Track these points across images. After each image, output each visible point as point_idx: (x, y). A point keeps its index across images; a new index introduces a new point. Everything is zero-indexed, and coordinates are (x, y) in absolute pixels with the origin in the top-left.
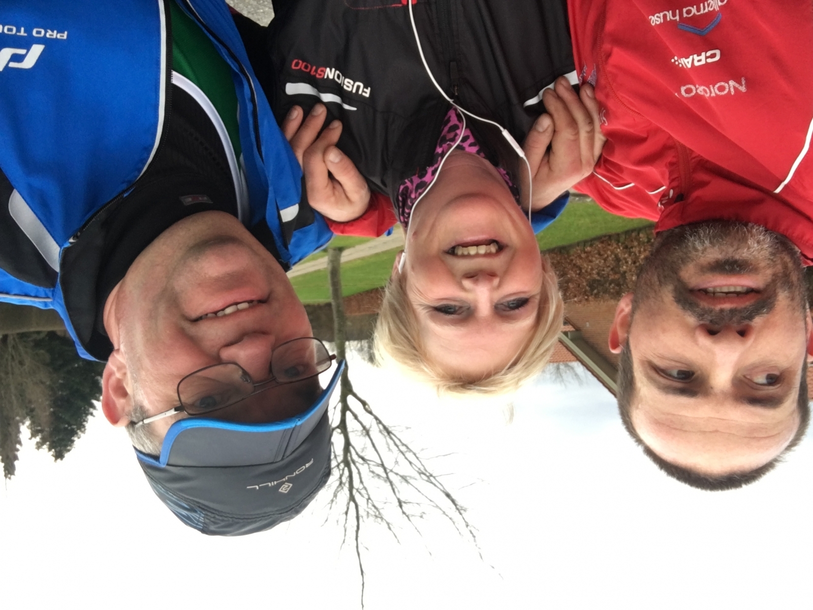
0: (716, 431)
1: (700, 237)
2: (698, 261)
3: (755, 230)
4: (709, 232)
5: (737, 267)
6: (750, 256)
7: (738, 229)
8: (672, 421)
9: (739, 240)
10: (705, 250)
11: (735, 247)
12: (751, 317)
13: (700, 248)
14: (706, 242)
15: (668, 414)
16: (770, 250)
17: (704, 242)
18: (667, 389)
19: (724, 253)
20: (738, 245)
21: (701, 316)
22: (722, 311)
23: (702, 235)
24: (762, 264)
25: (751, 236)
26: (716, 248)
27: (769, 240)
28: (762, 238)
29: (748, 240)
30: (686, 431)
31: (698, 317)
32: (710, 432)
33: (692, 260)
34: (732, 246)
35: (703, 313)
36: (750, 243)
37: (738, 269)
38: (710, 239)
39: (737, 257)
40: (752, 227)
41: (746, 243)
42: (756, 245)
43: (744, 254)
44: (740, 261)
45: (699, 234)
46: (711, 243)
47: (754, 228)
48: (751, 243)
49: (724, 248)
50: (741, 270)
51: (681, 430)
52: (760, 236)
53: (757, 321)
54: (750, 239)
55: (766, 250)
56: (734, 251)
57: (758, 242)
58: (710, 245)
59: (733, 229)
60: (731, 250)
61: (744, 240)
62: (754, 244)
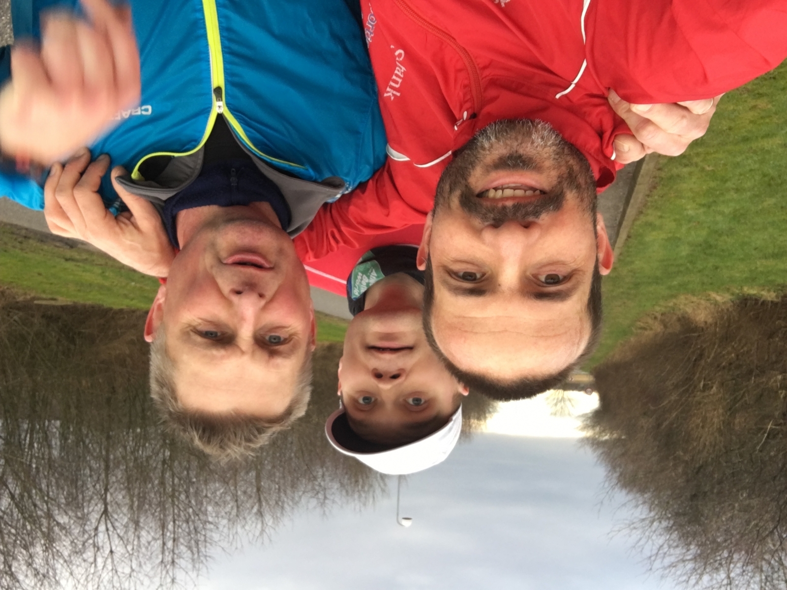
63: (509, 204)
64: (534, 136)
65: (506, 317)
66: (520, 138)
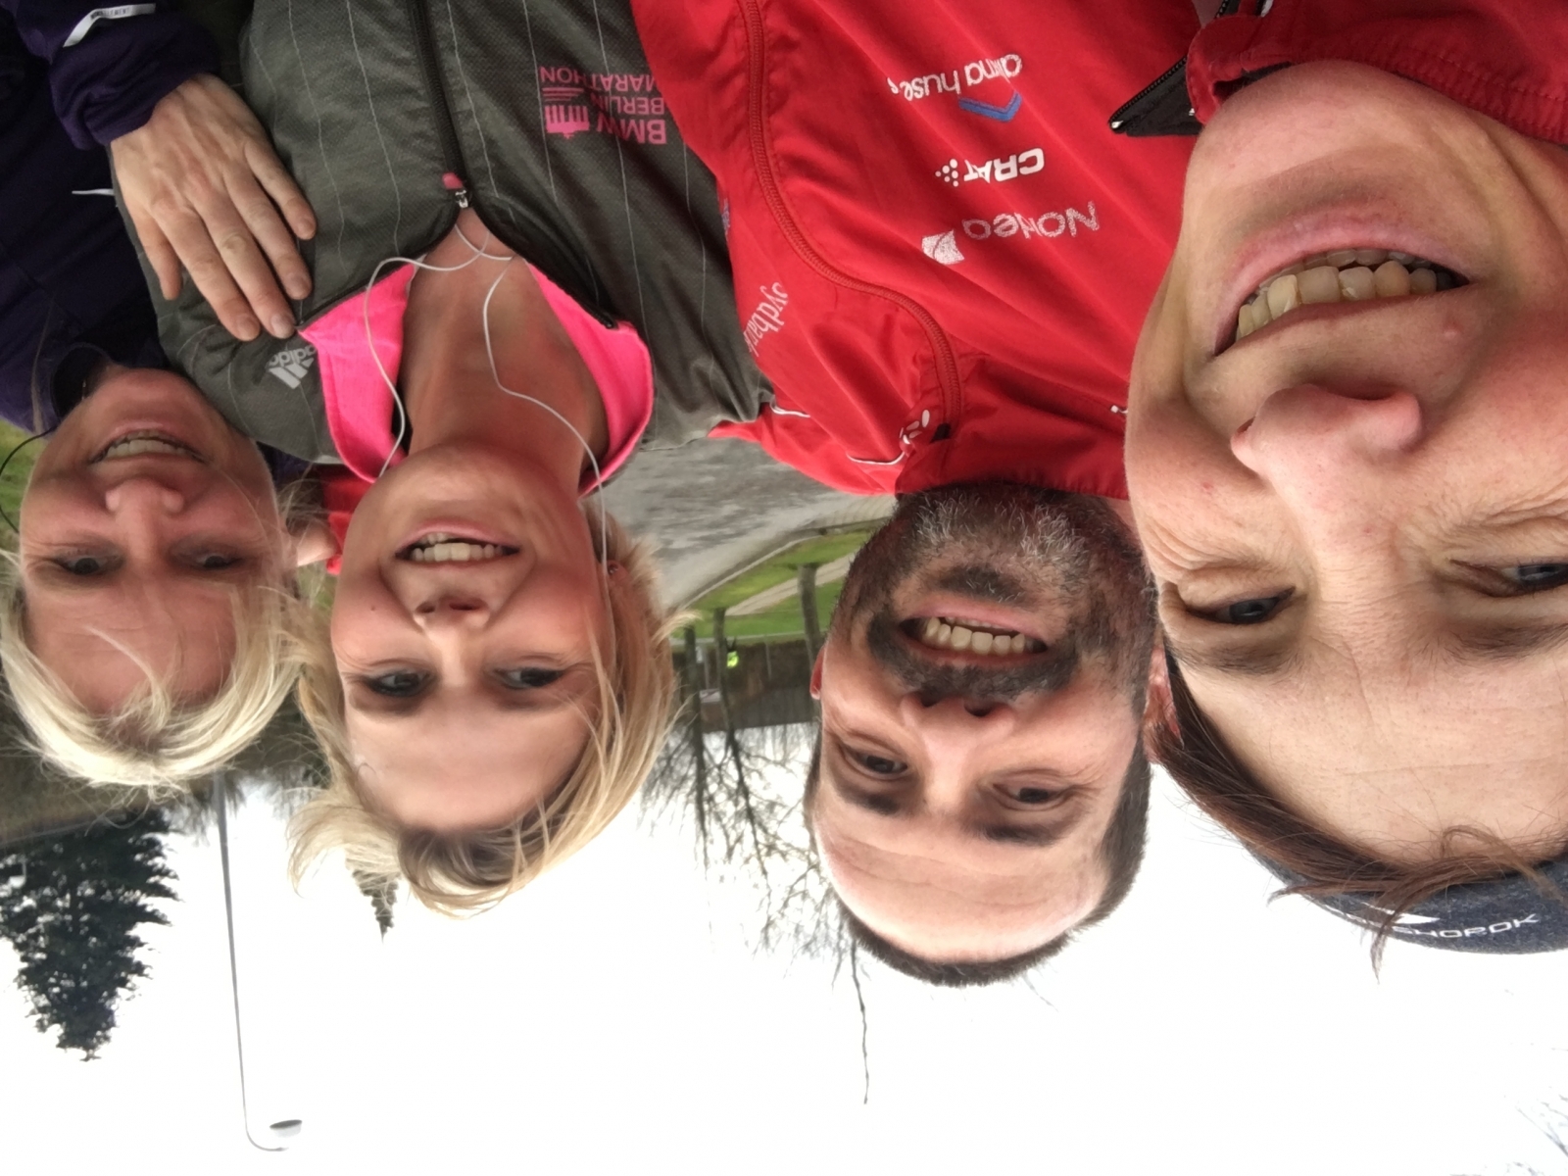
0: (928, 884)
1: (937, 519)
2: (928, 567)
3: (1040, 523)
4: (954, 511)
5: (992, 588)
6: (1023, 570)
7: (1009, 514)
8: (854, 854)
9: (1005, 536)
10: (942, 544)
11: (995, 548)
12: (1011, 690)
13: (934, 539)
14: (944, 530)
15: (849, 839)
16: (1067, 566)
17: (941, 530)
18: (852, 793)
19: (971, 556)
20: (1000, 547)
21: (909, 677)
22: (948, 669)
23: (941, 515)
24: (1048, 593)
25: (1030, 534)
26: (959, 544)
27: (1066, 546)
28: (1049, 540)
29: (1022, 539)
30: (874, 877)
31: (905, 677)
32: (917, 885)
33: (920, 565)
34: (990, 545)
35: (912, 668)
36: (1023, 546)
37: (993, 591)
38: (952, 524)
39: (996, 567)
40: (1039, 516)
41: (1017, 543)
42: (1035, 552)
43: (1009, 564)
44: (1000, 578)
45: (937, 513)
46: (951, 533)
47: (1041, 518)
48: (1026, 547)
49: (975, 545)
50: (998, 593)
51: (867, 873)
52: (1049, 538)
53: (1025, 699)
54: (1026, 540)
55: (1054, 565)
56: (991, 555)
57: (1042, 548)
58: (951, 538)
59: (1000, 510)
60: (986, 552)
61: (1016, 536)
62: (1031, 548)
63: (960, 664)
64: (1024, 544)
65: (931, 860)
66: (997, 542)
